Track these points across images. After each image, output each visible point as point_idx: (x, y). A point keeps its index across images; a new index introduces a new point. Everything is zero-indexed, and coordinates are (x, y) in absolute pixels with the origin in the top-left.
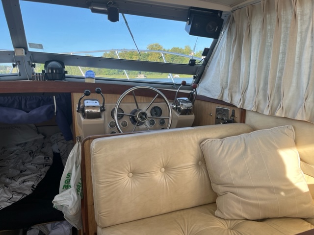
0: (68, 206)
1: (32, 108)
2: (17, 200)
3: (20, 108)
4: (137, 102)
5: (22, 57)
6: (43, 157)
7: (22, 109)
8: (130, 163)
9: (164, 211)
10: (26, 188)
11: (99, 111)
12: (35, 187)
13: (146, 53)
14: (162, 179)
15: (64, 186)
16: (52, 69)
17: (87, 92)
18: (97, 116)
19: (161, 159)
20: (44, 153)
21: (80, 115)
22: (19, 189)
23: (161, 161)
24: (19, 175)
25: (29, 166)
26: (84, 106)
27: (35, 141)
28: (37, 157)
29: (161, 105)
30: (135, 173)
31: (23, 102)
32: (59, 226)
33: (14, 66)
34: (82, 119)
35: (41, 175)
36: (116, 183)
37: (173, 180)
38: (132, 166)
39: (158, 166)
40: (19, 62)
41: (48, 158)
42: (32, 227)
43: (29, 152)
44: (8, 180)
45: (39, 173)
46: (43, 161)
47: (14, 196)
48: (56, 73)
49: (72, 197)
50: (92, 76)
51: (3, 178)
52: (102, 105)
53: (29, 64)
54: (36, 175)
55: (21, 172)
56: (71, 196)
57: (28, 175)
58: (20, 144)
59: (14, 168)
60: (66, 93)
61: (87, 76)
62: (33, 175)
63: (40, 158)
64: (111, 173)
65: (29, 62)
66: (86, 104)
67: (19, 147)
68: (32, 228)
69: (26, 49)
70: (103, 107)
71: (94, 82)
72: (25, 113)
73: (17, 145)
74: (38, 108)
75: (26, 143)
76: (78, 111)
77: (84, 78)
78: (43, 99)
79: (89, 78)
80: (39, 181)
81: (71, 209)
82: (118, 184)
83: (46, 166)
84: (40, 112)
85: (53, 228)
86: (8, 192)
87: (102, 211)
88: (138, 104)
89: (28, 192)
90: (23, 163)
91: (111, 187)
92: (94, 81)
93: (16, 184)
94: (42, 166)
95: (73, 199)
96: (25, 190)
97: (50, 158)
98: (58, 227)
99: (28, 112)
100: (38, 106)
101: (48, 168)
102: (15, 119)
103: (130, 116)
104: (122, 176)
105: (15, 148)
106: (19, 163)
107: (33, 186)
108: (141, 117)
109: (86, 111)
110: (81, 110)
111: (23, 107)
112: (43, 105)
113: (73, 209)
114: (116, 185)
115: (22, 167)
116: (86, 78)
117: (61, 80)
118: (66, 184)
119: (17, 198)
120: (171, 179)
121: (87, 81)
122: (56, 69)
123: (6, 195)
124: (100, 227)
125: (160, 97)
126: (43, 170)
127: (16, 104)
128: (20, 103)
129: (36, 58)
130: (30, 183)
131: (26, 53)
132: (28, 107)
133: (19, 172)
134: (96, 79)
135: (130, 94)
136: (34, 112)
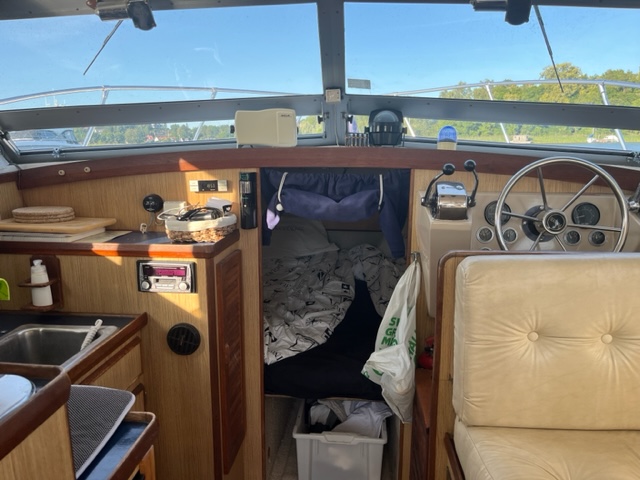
0: (394, 374)
1: (344, 196)
2: (304, 350)
3: (326, 194)
4: (546, 191)
5: (333, 105)
6: (340, 283)
7: (327, 196)
8: (537, 313)
9: (602, 425)
10: (317, 332)
11: (464, 205)
12: (330, 333)
13: (538, 85)
14: (605, 357)
15: (385, 338)
16: (382, 125)
17: (448, 167)
18: (460, 215)
19: (607, 314)
20: (341, 278)
21: (427, 211)
22: (306, 331)
23: (608, 318)
24: (304, 308)
25: (319, 296)
26: (436, 195)
27: (326, 254)
28: (331, 283)
29: (598, 200)
30: (544, 334)
31: (331, 184)
32: (363, 409)
33: (320, 120)
34: (431, 219)
35: (338, 315)
36: (505, 347)
37: (632, 364)
38: (540, 319)
39: (599, 329)
40: (328, 113)
41: (348, 286)
42: (319, 401)
43: (317, 273)
44: (288, 314)
45: (336, 311)
46: (340, 291)
47: (299, 342)
48: (388, 131)
49: (402, 361)
50: (451, 137)
51: (281, 310)
52: (470, 194)
53: (343, 117)
54: (330, 312)
55: (307, 304)
56: (400, 357)
57: (318, 311)
58: (302, 258)
59: (296, 295)
60: (401, 169)
61: (444, 137)
62: (326, 312)
63: (334, 286)
64: (496, 324)
65: (343, 113)
66: (441, 192)
67: (301, 263)
68: (319, 404)
69: (342, 89)
70: (473, 197)
71: (455, 149)
72: (334, 202)
73: (298, 259)
74: (353, 196)
75: (310, 257)
76: (423, 204)
77: (436, 142)
78: (363, 180)
79: (446, 140)
80: (337, 324)
81: (399, 382)
82: (508, 349)
83: (345, 300)
84: (356, 202)
85: (354, 411)
86: (290, 334)
87: (471, 394)
88: (547, 197)
89: (321, 340)
90: (310, 290)
91: (493, 352)
92: (454, 147)
93: (301, 323)
94: (338, 299)
95: (402, 365)
96: (316, 335)
97: (351, 287)
98: (362, 412)
99: (338, 201)
100: (353, 192)
101: (347, 304)
102: (319, 211)
103: (524, 219)
104: (517, 336)
105: (295, 264)
106: (303, 289)
107: (327, 331)
108: (550, 224)
109: (440, 203)
110: (431, 203)
111: (330, 192)
112: (361, 190)
113: (403, 382)
114: (504, 350)
115: (308, 296)
116: (441, 141)
117: (394, 145)
118: (388, 337)
119: (303, 346)
120: (626, 362)
121: (441, 146)
122: (389, 124)
123: (287, 338)
124: (464, 423)
125: (602, 182)
126: (342, 306)
127: (319, 187)
128: (326, 185)
129: (355, 105)
130: (323, 325)
131: (342, 98)
132: (338, 192)
133: (304, 304)
134: (459, 144)
135: (533, 174)
136: (347, 202)
